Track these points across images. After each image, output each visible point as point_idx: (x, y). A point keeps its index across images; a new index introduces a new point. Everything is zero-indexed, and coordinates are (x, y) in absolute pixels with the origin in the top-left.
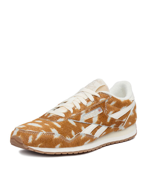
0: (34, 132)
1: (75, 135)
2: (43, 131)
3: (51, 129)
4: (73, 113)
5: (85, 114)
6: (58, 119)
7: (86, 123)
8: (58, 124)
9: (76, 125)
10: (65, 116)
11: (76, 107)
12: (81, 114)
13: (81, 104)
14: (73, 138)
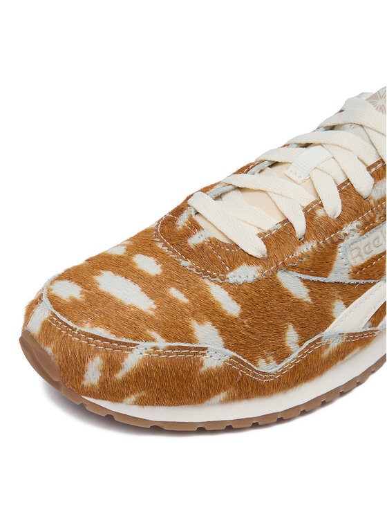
0: (111, 341)
1: (300, 344)
2: (154, 334)
3: (194, 324)
4: (305, 238)
5: (356, 236)
6: (232, 269)
7: (357, 281)
8: (230, 299)
9: (309, 300)
10: (268, 252)
11: (322, 205)
12: (342, 240)
13: (346, 190)
14: (289, 360)
